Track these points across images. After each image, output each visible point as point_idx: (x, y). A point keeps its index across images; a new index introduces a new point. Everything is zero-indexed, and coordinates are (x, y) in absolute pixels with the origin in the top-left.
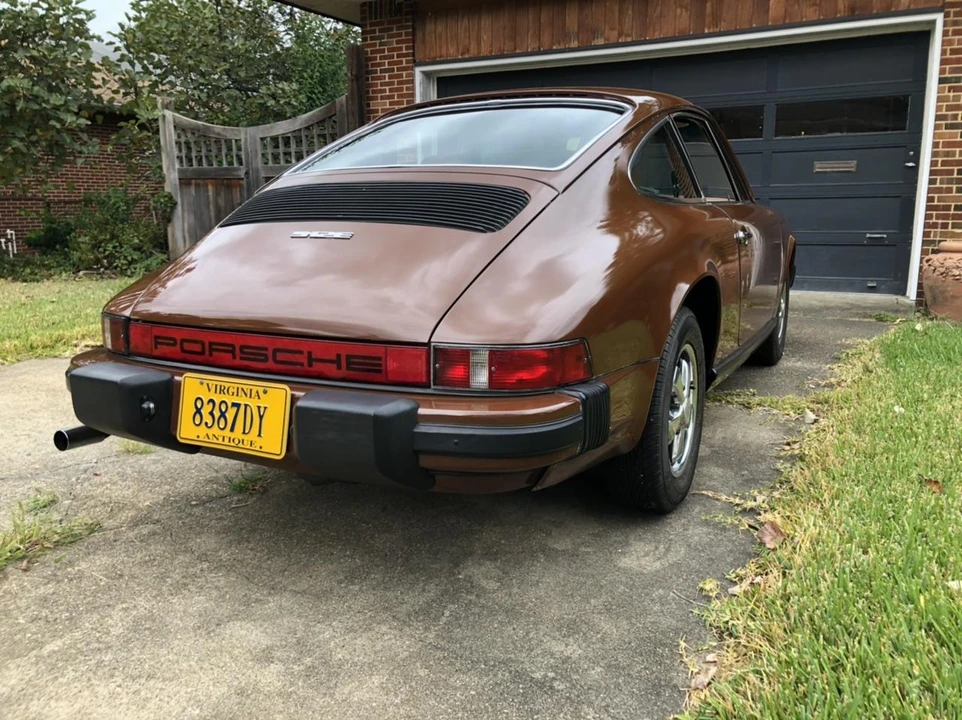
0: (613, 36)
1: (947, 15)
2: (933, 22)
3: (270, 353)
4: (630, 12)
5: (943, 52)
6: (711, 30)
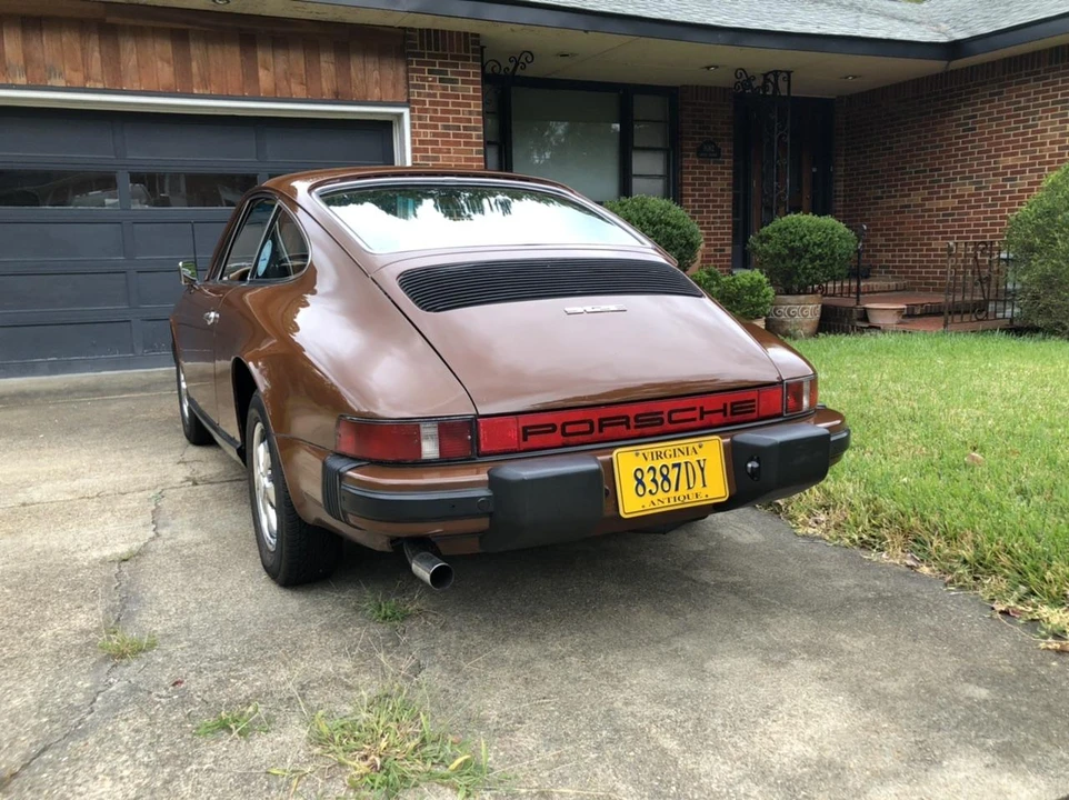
0: (78, 79)
1: (412, 111)
2: (400, 116)
3: (665, 416)
4: (97, 55)
5: (413, 142)
6: (201, 92)
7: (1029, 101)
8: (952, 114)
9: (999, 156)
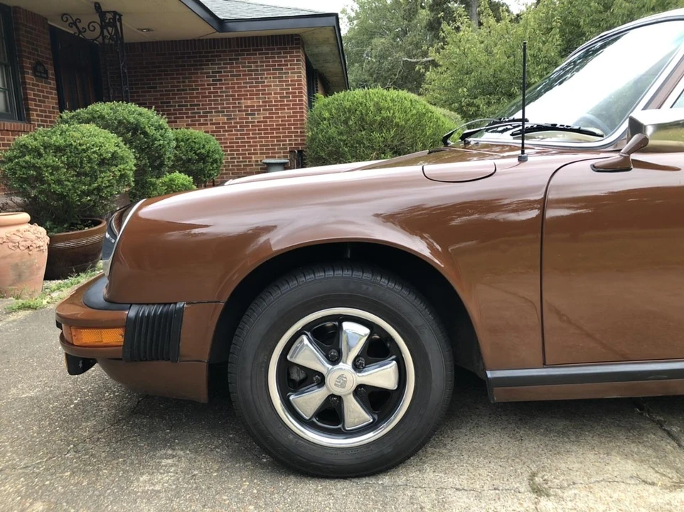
7: (257, 66)
8: (203, 69)
9: (241, 99)
